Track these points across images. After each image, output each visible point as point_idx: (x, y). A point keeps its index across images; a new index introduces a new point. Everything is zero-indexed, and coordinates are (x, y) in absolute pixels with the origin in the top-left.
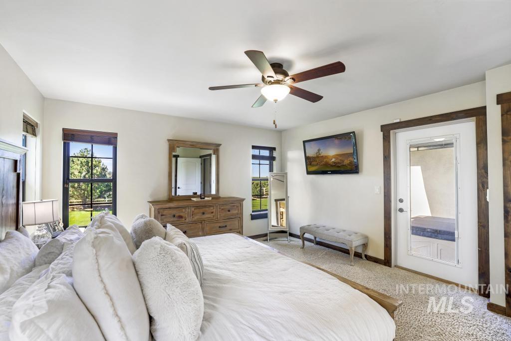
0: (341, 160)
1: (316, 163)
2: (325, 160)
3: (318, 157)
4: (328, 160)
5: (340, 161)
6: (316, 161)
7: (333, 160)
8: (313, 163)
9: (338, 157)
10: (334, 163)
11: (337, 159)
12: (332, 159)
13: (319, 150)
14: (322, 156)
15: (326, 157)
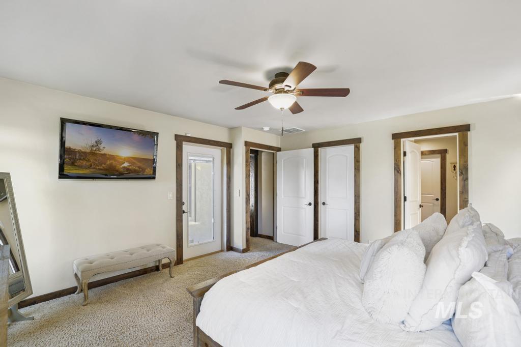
0: (139, 167)
1: (88, 164)
2: (108, 162)
3: (93, 153)
4: (114, 163)
5: (137, 168)
6: (89, 161)
7: (126, 165)
8: (78, 163)
9: (134, 161)
10: (127, 169)
11: (133, 164)
12: (124, 163)
13: (98, 143)
14: (105, 155)
15: (112, 157)
